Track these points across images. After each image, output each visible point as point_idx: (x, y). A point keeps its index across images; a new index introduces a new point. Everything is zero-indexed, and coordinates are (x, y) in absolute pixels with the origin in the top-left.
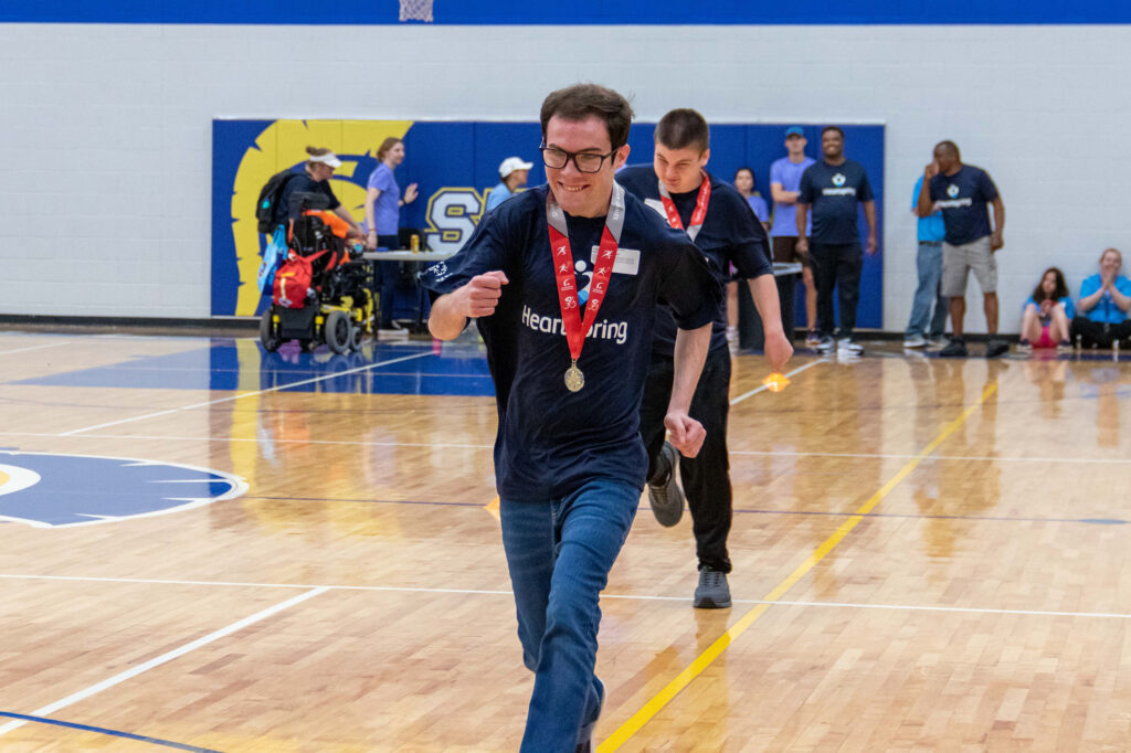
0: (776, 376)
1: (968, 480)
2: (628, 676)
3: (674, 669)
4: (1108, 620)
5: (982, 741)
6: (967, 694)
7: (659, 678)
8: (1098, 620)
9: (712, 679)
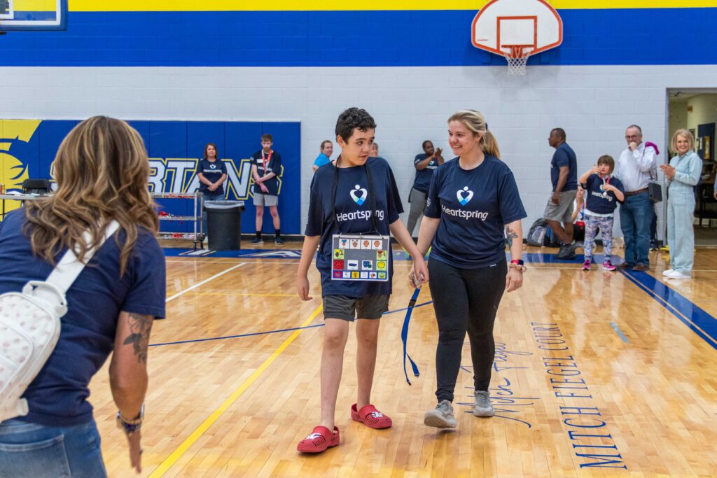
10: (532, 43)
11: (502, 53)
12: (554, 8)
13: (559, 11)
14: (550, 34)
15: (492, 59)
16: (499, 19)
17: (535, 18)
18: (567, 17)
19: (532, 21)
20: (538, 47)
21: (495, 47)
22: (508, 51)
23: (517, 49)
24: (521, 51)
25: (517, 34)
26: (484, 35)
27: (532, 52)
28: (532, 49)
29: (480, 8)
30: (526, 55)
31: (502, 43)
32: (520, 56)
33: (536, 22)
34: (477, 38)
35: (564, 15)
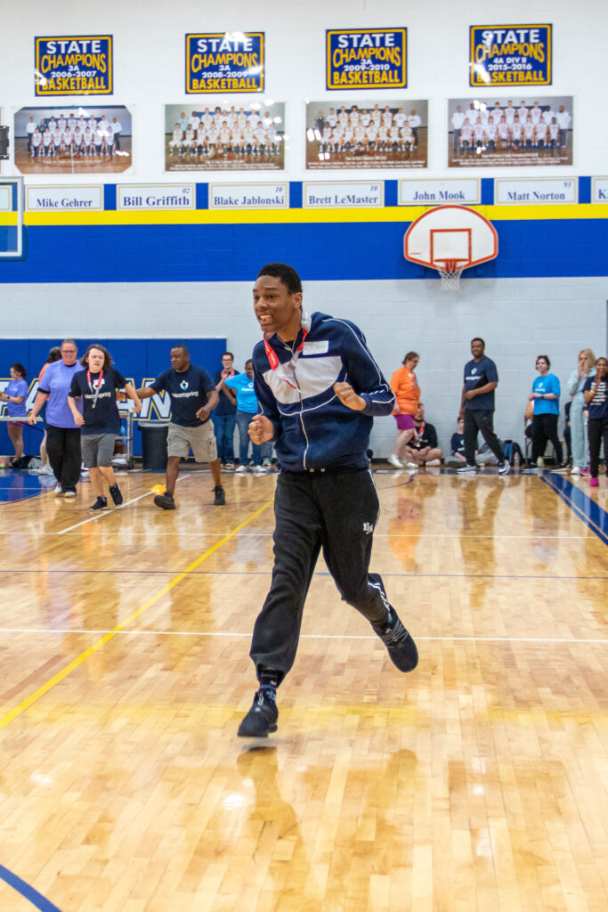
0: (158, 486)
1: (256, 549)
2: (12, 686)
3: (42, 680)
4: (319, 639)
5: (223, 728)
6: (221, 694)
7: (32, 686)
8: (314, 640)
9: (65, 687)
10: (467, 257)
11: (435, 266)
12: (488, 219)
13: (493, 222)
14: (485, 246)
15: (425, 272)
16: (432, 231)
17: (469, 231)
18: (503, 229)
19: (466, 233)
20: (473, 260)
21: (428, 260)
22: (442, 264)
23: (451, 264)
24: (455, 264)
25: (452, 248)
26: (417, 247)
27: (467, 265)
28: (467, 263)
29: (414, 220)
30: (460, 268)
31: (435, 257)
32: (454, 271)
33: (470, 234)
34: (410, 252)
35: (500, 227)
